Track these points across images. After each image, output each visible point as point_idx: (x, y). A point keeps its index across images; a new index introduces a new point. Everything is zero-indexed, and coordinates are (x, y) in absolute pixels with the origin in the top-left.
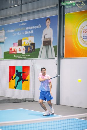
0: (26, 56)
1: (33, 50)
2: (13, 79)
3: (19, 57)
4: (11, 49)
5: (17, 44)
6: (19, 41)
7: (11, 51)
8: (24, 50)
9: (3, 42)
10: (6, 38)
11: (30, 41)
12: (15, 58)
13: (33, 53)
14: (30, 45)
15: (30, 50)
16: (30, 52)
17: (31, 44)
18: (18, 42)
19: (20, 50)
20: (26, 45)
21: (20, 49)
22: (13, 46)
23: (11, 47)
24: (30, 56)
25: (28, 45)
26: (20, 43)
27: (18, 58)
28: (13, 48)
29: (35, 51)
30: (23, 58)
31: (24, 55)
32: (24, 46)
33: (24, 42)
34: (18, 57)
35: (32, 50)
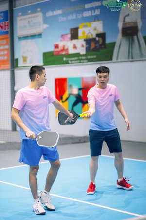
0: (89, 57)
1: (103, 46)
2: (63, 102)
3: (73, 60)
4: (57, 46)
5: (69, 36)
6: (72, 30)
7: (57, 50)
8: (83, 46)
9: (40, 35)
10: (45, 26)
11: (95, 29)
12: (67, 62)
13: (102, 51)
14: (94, 36)
15: (96, 47)
16: (96, 50)
17: (98, 35)
18: (71, 34)
19: (75, 47)
20: (88, 37)
21: (74, 45)
22: (61, 41)
23: (56, 43)
24: (95, 57)
25: (91, 37)
26: (74, 35)
27: (73, 62)
28: (61, 44)
29: (105, 47)
30: (82, 61)
31: (83, 55)
32: (83, 40)
33: (84, 33)
34: (71, 61)
35: (100, 45)
